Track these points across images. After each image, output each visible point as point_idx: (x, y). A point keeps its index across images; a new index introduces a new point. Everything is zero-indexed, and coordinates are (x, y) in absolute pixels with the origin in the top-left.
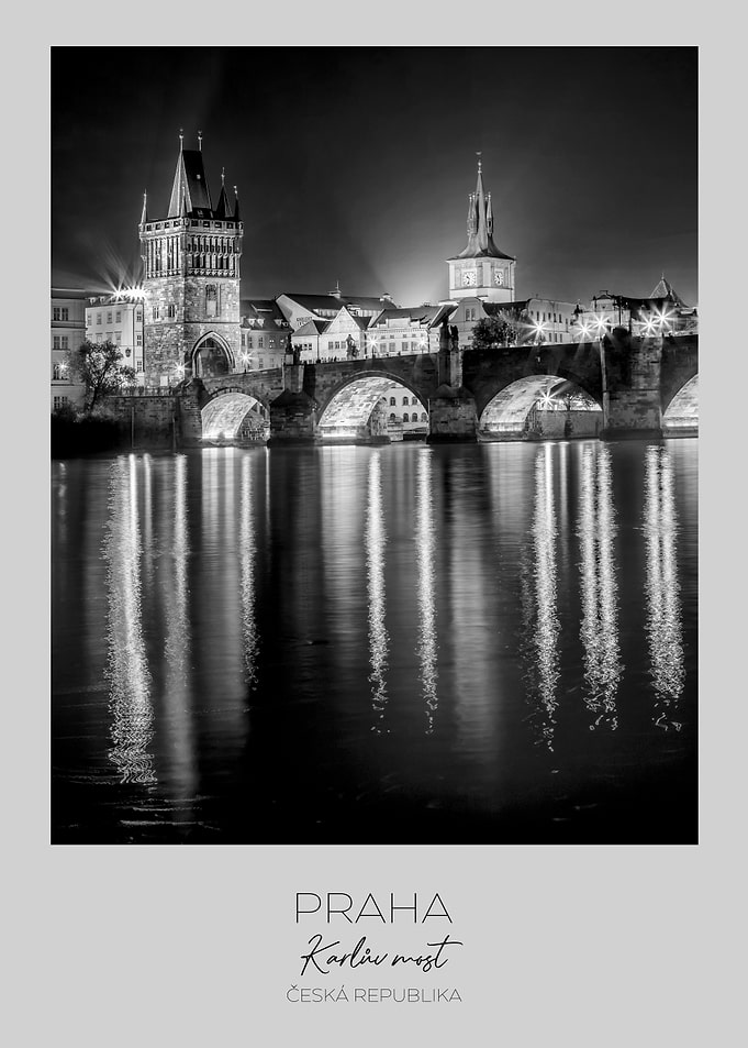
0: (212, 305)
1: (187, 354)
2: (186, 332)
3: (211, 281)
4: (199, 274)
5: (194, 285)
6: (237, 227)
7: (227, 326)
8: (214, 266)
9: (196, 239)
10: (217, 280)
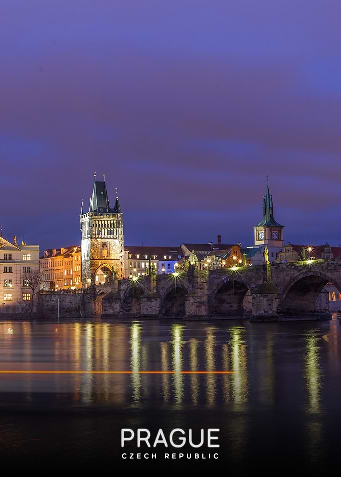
0: (105, 252)
1: (92, 274)
2: (91, 264)
3: (104, 241)
4: (98, 238)
5: (96, 243)
6: (117, 216)
7: (112, 261)
8: (106, 234)
9: (97, 222)
10: (107, 240)
